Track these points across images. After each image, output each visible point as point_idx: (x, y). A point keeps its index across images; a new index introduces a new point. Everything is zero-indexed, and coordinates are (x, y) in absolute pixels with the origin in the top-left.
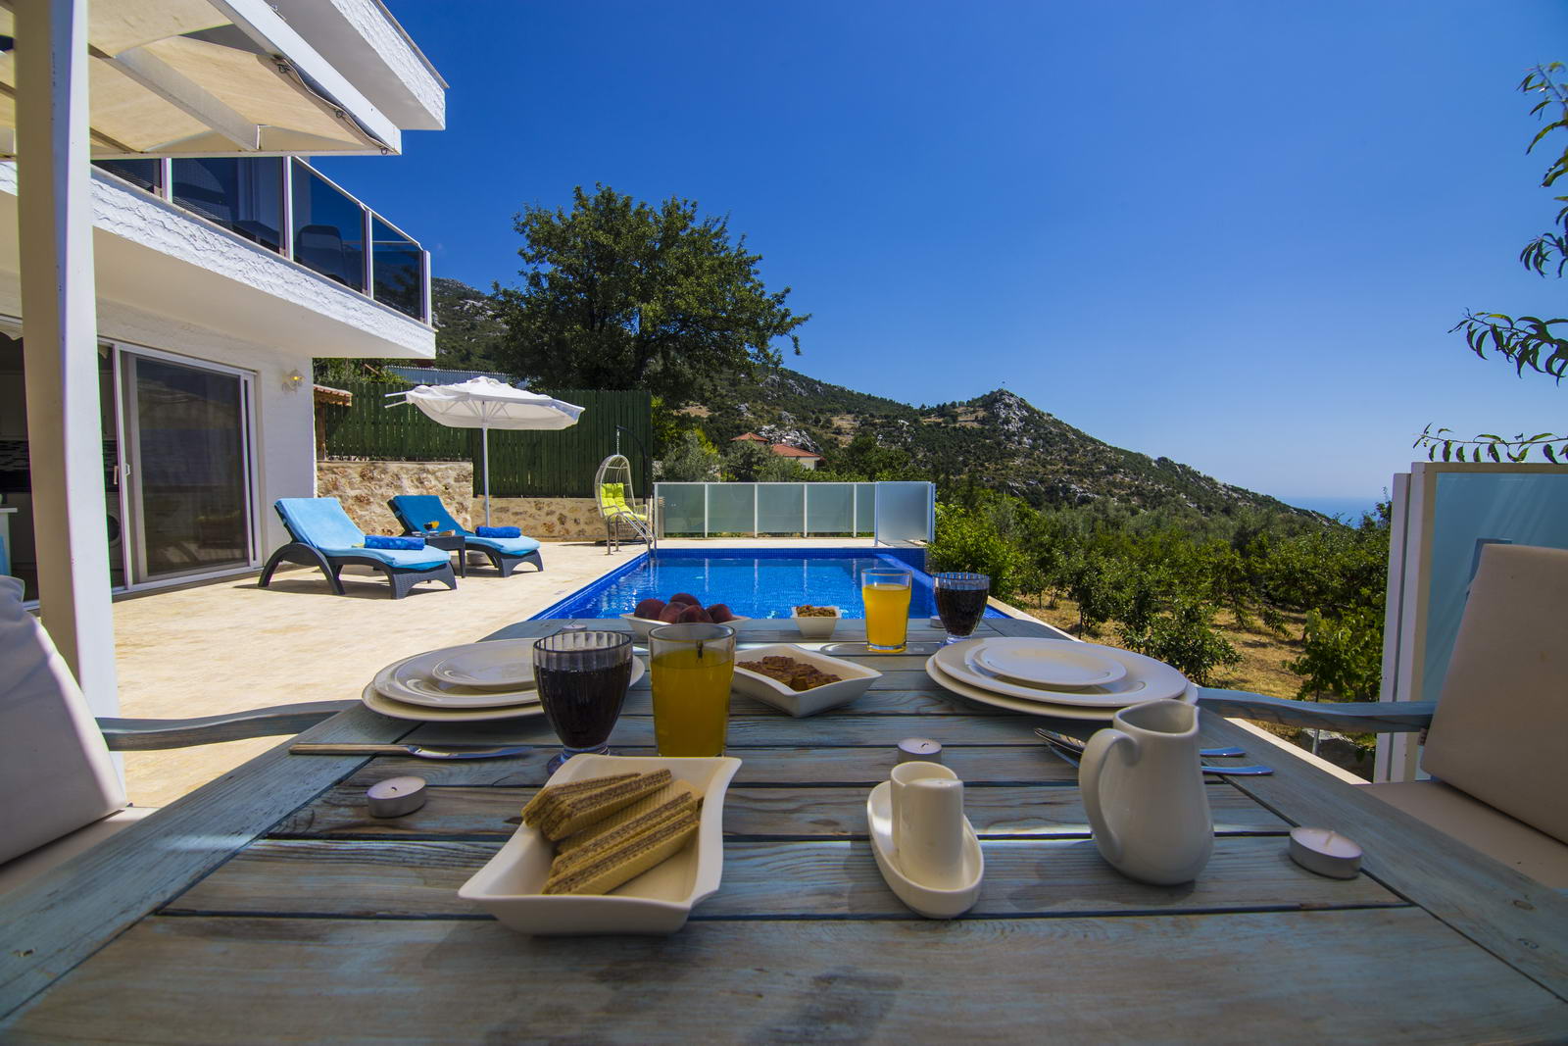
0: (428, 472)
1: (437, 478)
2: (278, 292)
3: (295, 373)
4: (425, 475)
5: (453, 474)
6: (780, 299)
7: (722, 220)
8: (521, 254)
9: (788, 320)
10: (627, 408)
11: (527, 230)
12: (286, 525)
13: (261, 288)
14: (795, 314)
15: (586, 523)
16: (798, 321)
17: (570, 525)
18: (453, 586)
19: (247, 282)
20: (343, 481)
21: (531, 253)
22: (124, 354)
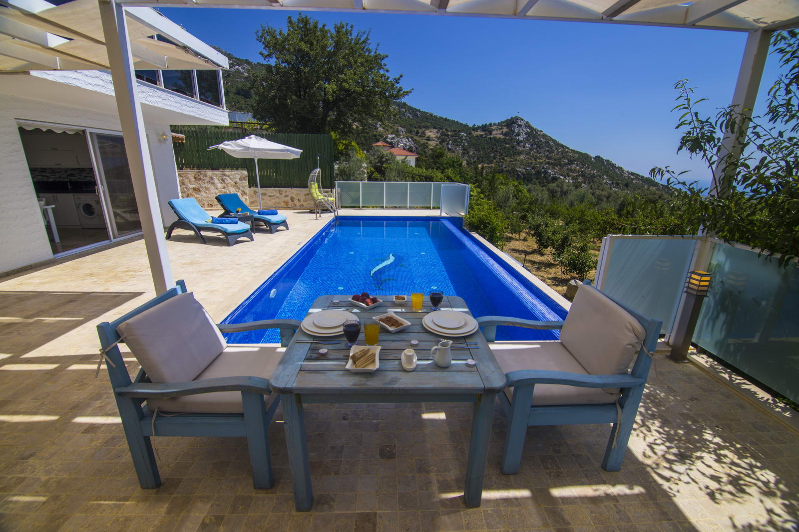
0: (226, 175)
1: (231, 179)
2: (160, 105)
3: (164, 134)
4: (225, 177)
5: (238, 177)
6: (397, 81)
7: (367, 33)
8: (261, 54)
9: (401, 92)
10: (321, 143)
11: (263, 40)
12: (175, 212)
13: (153, 105)
14: (405, 89)
15: (304, 201)
16: (407, 93)
17: (296, 202)
18: (252, 239)
19: (147, 103)
20: (186, 180)
21: (266, 53)
22: (90, 133)
